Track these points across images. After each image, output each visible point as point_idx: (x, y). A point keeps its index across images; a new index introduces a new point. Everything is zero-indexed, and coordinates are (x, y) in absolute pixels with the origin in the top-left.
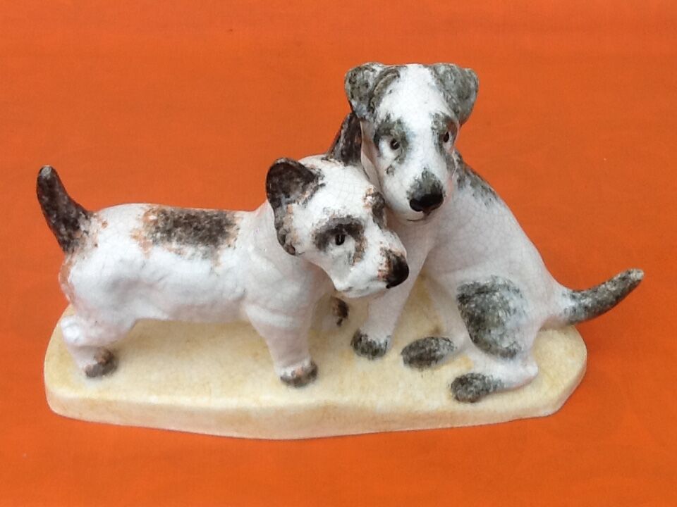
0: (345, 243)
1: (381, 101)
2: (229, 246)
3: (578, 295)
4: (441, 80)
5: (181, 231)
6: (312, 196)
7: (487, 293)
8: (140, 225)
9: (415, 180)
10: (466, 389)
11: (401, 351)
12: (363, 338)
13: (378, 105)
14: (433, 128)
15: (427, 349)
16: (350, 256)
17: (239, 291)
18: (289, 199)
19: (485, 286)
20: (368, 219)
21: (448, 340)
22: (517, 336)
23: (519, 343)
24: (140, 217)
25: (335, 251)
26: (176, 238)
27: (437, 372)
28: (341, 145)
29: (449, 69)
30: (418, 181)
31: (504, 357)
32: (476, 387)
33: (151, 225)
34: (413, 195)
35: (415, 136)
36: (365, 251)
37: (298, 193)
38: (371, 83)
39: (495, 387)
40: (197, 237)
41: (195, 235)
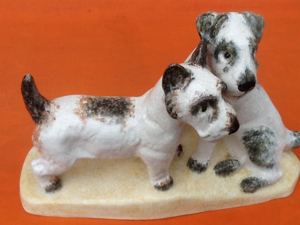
0: (206, 111)
1: (219, 32)
2: (131, 116)
3: (297, 134)
4: (249, 20)
5: (102, 109)
6: (188, 85)
7: (259, 135)
8: (78, 107)
9: (241, 74)
10: (250, 185)
11: (213, 168)
12: (195, 162)
13: (217, 34)
14: (249, 46)
15: (228, 166)
16: (209, 118)
17: (137, 140)
18: (175, 87)
19: (257, 131)
20: (219, 96)
21: (237, 161)
22: (274, 156)
23: (275, 160)
24: (78, 102)
25: (202, 115)
26: (100, 113)
27: (232, 178)
28: (200, 56)
29: (252, 14)
30: (243, 74)
31: (267, 168)
32: (254, 184)
33: (85, 106)
34: (240, 82)
35: (240, 50)
36: (219, 114)
37: (180, 83)
38: (212, 22)
39: (264, 184)
40: (112, 112)
41: (110, 111)
